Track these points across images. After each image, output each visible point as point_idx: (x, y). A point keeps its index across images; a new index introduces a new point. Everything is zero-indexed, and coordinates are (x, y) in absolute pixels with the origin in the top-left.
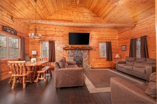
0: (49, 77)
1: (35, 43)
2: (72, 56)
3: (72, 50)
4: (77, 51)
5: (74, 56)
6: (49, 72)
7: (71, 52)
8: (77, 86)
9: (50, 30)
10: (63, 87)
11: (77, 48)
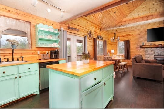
0: (126, 70)
1: (113, 44)
2: (152, 54)
3: (151, 47)
4: (158, 49)
5: (154, 55)
6: (125, 67)
7: (149, 50)
8: (154, 79)
9: (125, 30)
10: (139, 77)
11: (159, 45)
